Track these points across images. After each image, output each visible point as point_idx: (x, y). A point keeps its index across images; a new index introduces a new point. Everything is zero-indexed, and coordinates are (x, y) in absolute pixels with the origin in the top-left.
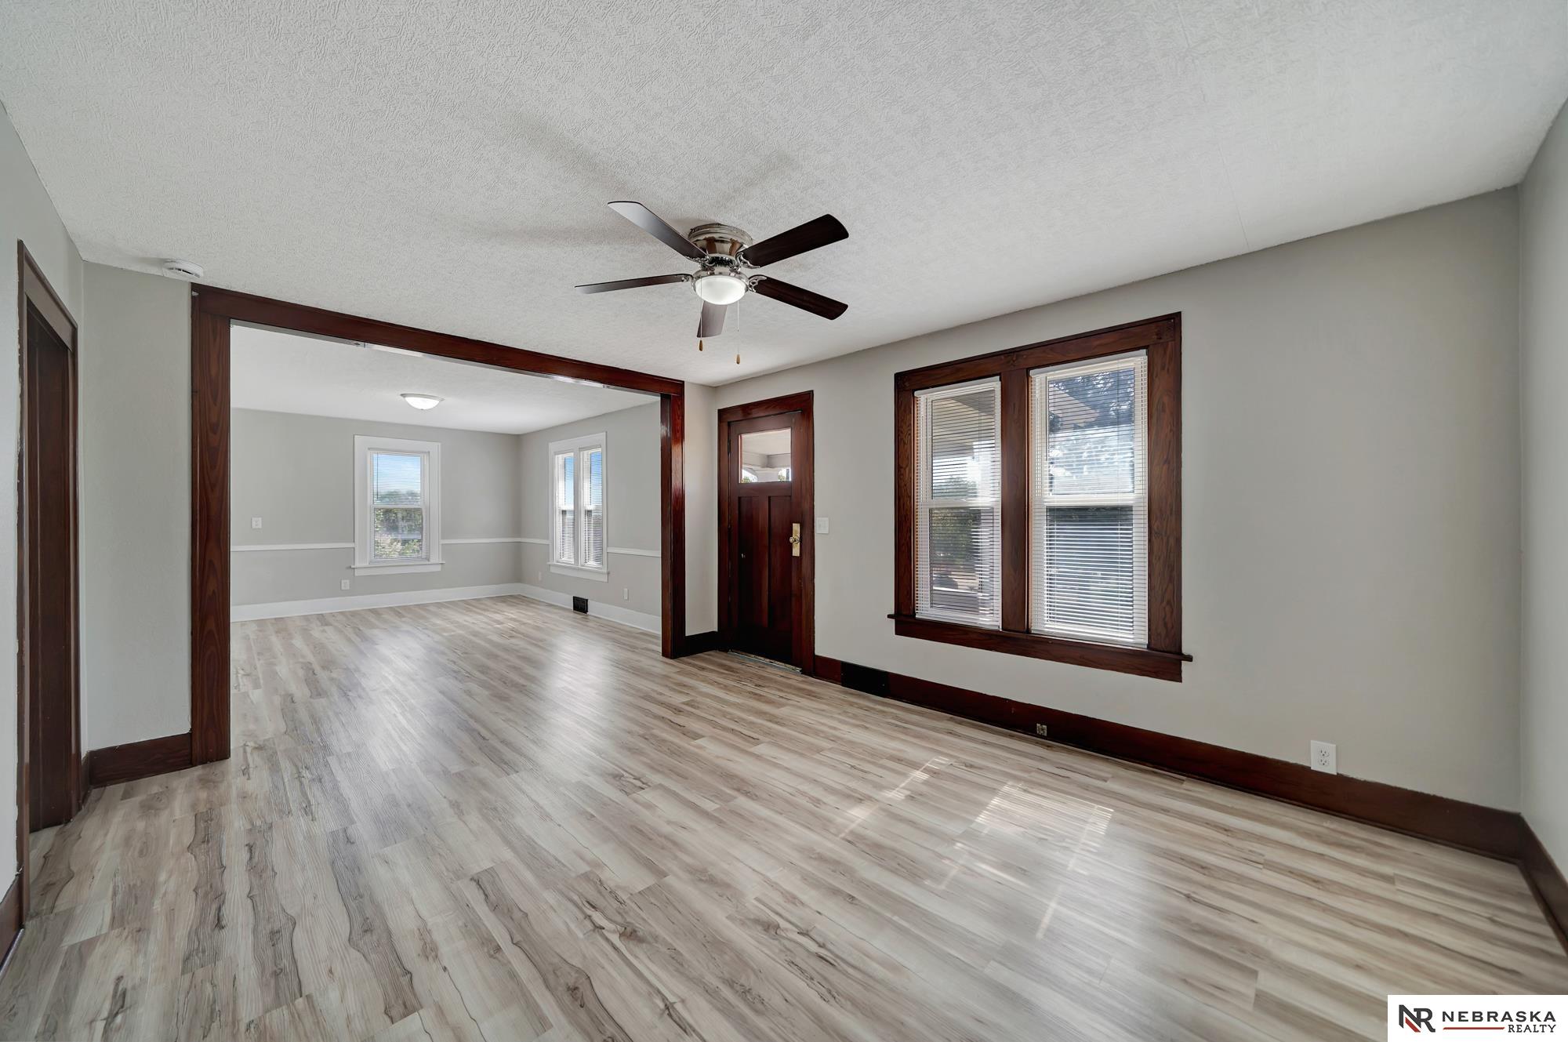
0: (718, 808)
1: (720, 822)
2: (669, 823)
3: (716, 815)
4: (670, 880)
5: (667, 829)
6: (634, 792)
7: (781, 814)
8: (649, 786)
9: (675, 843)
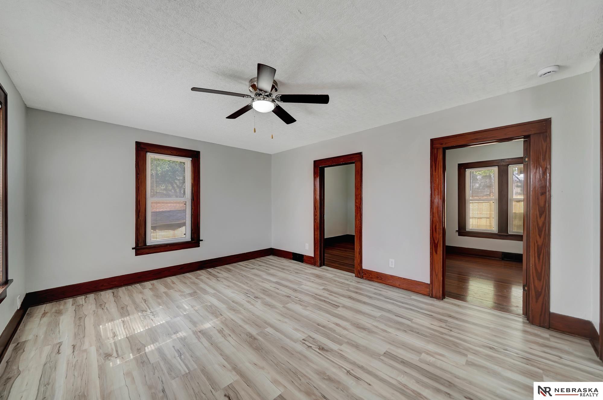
0: (266, 328)
1: (266, 322)
2: (286, 322)
3: (267, 326)
4: (282, 306)
5: (286, 320)
6: (306, 337)
7: (240, 326)
8: (300, 341)
9: (282, 315)
